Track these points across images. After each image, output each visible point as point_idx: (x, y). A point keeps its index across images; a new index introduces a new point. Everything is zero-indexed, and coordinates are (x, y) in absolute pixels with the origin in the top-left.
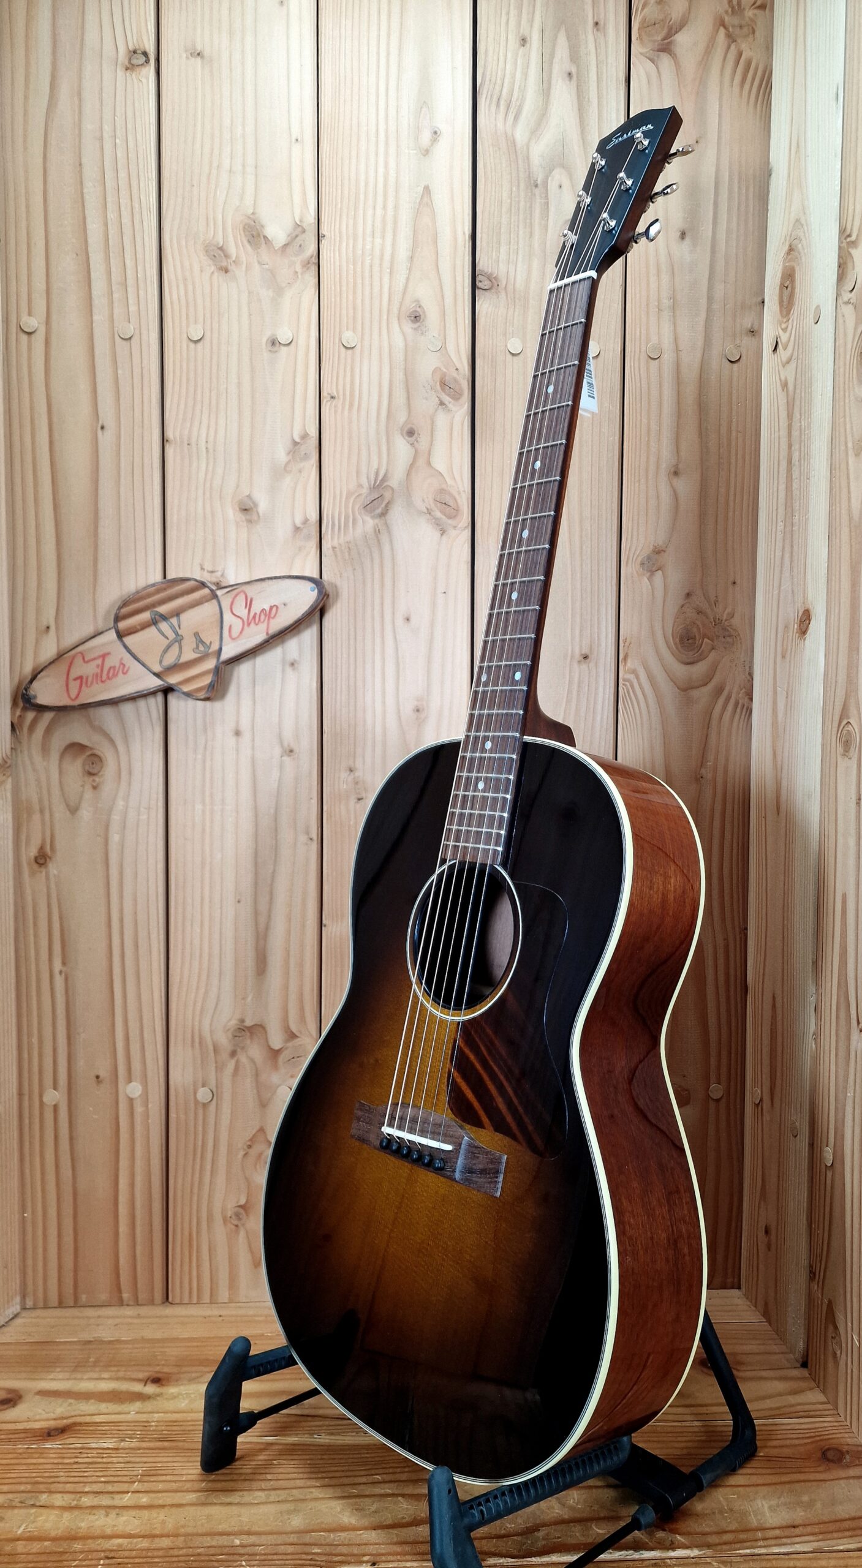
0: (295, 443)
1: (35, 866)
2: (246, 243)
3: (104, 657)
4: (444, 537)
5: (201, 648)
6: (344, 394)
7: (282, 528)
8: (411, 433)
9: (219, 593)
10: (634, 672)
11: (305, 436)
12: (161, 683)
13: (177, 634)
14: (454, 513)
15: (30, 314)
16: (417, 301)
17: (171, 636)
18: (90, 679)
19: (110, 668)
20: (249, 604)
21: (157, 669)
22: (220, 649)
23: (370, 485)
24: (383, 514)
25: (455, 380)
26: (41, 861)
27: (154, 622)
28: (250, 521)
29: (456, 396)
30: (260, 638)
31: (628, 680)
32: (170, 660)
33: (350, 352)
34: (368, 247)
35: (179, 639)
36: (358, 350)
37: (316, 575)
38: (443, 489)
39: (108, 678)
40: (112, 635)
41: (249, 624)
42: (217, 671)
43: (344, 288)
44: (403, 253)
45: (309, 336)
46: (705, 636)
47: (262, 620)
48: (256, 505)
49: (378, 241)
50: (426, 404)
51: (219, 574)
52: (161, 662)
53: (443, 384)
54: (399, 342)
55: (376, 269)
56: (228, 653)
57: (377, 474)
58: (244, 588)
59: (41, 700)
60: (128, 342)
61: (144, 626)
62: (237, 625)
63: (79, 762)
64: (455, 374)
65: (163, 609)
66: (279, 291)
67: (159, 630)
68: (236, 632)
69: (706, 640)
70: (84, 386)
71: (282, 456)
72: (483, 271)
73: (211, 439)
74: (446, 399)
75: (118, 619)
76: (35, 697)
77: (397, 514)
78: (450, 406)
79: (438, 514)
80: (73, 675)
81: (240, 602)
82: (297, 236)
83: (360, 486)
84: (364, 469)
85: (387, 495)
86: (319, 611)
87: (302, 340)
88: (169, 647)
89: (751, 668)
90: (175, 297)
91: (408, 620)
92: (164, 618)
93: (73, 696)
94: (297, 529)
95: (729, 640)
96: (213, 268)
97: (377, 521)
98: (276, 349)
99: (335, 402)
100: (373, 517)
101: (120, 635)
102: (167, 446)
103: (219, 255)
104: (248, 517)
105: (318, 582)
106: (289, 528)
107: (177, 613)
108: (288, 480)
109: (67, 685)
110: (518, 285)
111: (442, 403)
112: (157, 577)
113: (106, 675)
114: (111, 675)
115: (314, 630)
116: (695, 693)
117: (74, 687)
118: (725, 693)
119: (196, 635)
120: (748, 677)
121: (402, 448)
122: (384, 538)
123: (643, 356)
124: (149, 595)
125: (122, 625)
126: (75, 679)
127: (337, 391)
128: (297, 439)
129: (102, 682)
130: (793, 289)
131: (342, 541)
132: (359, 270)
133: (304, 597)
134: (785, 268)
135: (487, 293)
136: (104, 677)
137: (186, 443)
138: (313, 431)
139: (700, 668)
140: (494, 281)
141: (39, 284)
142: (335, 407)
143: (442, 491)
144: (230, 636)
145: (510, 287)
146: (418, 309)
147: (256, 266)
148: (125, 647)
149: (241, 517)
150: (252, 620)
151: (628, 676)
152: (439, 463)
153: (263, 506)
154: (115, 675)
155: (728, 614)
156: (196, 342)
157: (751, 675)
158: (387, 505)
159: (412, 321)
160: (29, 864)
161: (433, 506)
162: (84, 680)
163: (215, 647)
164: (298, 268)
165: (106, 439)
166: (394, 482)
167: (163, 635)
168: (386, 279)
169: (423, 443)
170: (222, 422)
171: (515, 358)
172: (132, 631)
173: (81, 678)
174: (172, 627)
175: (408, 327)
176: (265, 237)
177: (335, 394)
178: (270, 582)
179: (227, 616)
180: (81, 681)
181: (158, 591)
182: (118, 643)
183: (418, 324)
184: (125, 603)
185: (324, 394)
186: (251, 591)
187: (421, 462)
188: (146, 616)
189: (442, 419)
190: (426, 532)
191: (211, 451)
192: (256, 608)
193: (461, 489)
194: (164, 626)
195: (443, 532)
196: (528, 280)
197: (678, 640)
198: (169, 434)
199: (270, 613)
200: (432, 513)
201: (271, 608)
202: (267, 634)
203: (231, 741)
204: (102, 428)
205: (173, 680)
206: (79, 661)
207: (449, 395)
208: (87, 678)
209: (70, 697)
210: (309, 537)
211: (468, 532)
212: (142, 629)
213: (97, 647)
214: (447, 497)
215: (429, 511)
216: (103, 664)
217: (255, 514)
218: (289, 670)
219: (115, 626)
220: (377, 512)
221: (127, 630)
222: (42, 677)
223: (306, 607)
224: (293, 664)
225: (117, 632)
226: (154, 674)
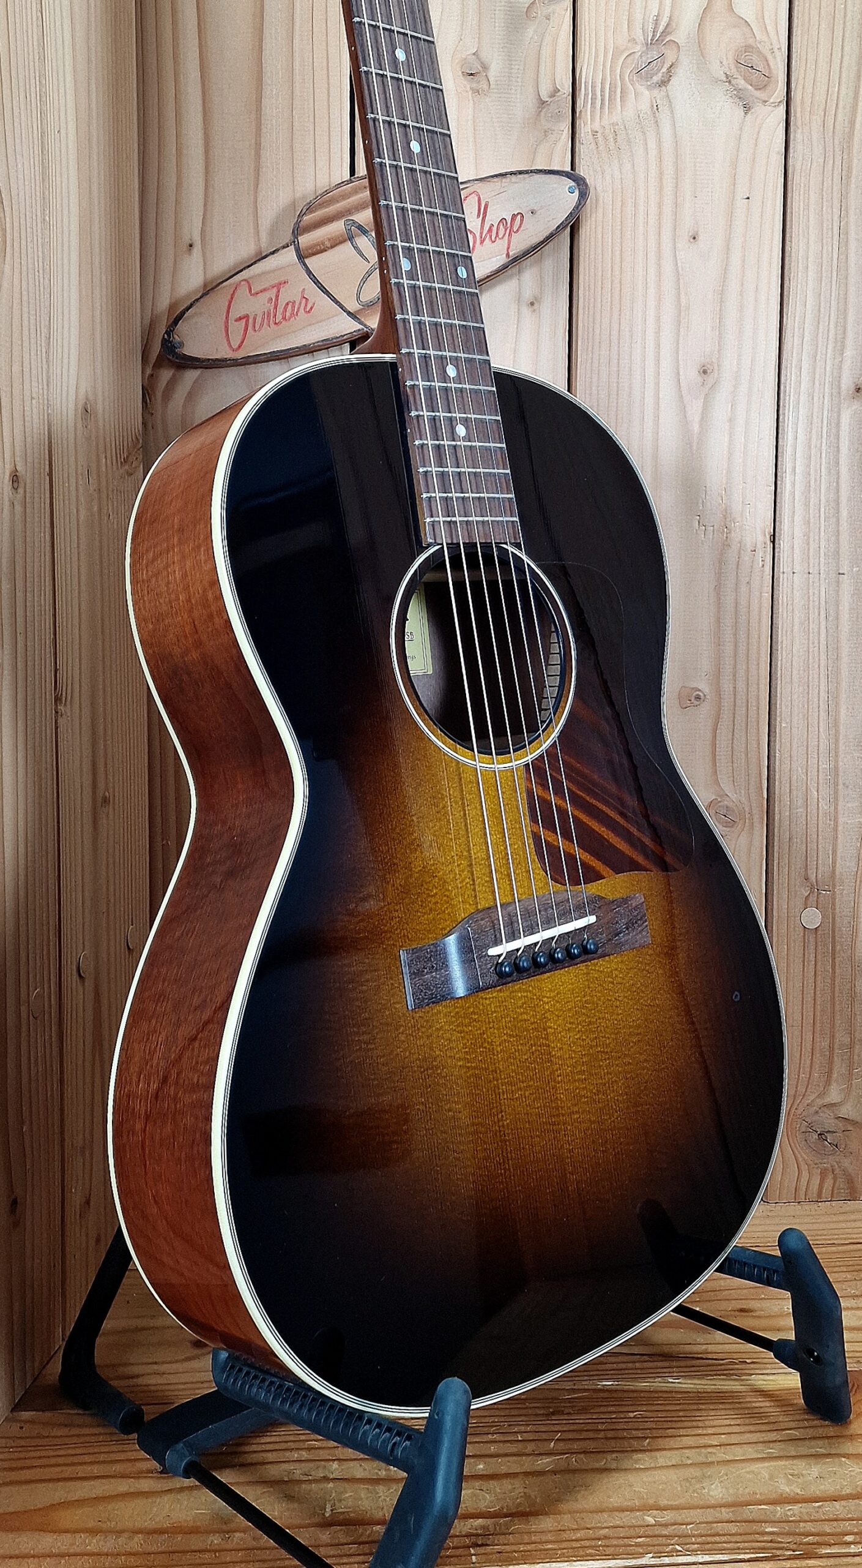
3: (279, 286)
4: (749, 116)
7: (523, 102)
12: (361, 327)
17: (374, 258)
18: (259, 320)
19: (287, 304)
21: (353, 306)
23: (646, 39)
24: (663, 83)
27: (350, 237)
28: (476, 91)
30: (499, 260)
32: (370, 293)
37: (568, 169)
38: (750, 46)
39: (284, 318)
40: (290, 255)
41: (482, 242)
47: (501, 235)
48: (485, 68)
52: (358, 298)
57: (656, 22)
58: (477, 186)
59: (193, 348)
61: (336, 242)
65: (360, 217)
67: (356, 248)
75: (298, 230)
76: (182, 344)
77: (683, 84)
79: (742, 83)
80: (234, 315)
83: (633, 41)
84: (638, 16)
85: (671, 55)
86: (573, 226)
88: (368, 274)
91: (694, 238)
92: (362, 230)
93: (235, 345)
94: (542, 103)
97: (656, 92)
100: (649, 88)
101: (301, 257)
104: (474, 85)
105: (573, 176)
106: (531, 102)
108: (531, 30)
109: (227, 329)
113: (281, 314)
114: (288, 314)
117: (236, 328)
122: (664, 117)
125: (304, 240)
126: (238, 320)
129: (276, 323)
131: (606, 122)
133: (561, 200)
136: (279, 317)
143: (748, 48)
148: (309, 272)
149: (465, 85)
150: (485, 234)
152: (746, 7)
153: (495, 71)
154: (294, 315)
158: (670, 70)
161: (734, 70)
162: (251, 321)
166: (679, 37)
167: (359, 254)
172: (318, 250)
173: (247, 317)
174: (375, 243)
178: (513, 178)
180: (247, 321)
181: (348, 194)
182: (300, 266)
184: (310, 208)
186: (484, 191)
187: (718, 6)
188: (337, 227)
190: (726, 109)
193: (774, 45)
194: (363, 242)
195: (747, 108)
199: (511, 225)
200: (733, 82)
201: (514, 217)
202: (508, 255)
206: (243, 290)
208: (255, 319)
209: (230, 346)
210: (558, 117)
211: (783, 108)
212: (332, 247)
213: (269, 272)
214: (755, 57)
215: (729, 79)
216: (277, 297)
217: (485, 82)
218: (526, 311)
219: (294, 242)
220: (656, 79)
221: (311, 247)
222: (192, 316)
223: (561, 218)
224: (532, 304)
225: (298, 250)
226: (349, 313)
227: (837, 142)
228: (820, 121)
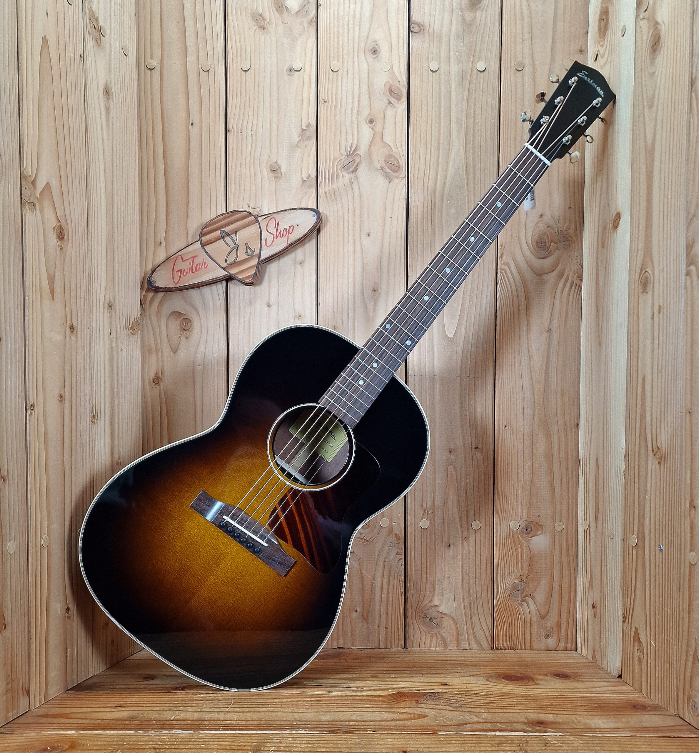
0: (303, 130)
1: (153, 384)
2: (275, 11)
3: (194, 258)
4: (391, 184)
5: (249, 252)
6: (332, 100)
7: (295, 181)
8: (371, 122)
9: (260, 219)
10: (507, 264)
11: (309, 126)
12: (226, 273)
13: (235, 244)
14: (396, 169)
15: (151, 58)
16: (375, 41)
17: (232, 245)
18: (186, 271)
19: (197, 265)
20: (277, 226)
21: (224, 265)
22: (260, 253)
23: (347, 154)
24: (355, 171)
25: (398, 88)
26: (156, 382)
27: (222, 237)
28: (276, 177)
29: (399, 98)
30: (284, 245)
31: (504, 270)
32: (231, 260)
33: (335, 73)
34: (347, 10)
35: (236, 247)
36: (340, 71)
37: (315, 207)
38: (391, 155)
39: (196, 270)
40: (198, 245)
41: (277, 238)
42: (258, 266)
43: (332, 36)
44: (367, 13)
45: (311, 65)
46: (552, 241)
47: (284, 235)
48: (280, 168)
49: (352, 6)
50: (380, 103)
51: (258, 209)
52: (226, 261)
53: (391, 91)
54: (364, 66)
55: (351, 23)
56: (265, 254)
57: (351, 147)
58: (274, 215)
59: (159, 283)
60: (207, 73)
61: (217, 239)
62: (270, 238)
63: (178, 322)
64: (398, 85)
65: (226, 229)
66: (294, 39)
68: (269, 242)
69: (552, 243)
70: (182, 99)
71: (295, 138)
72: (415, 21)
73: (254, 129)
74: (393, 100)
75: (202, 235)
76: (155, 282)
77: (362, 171)
78: (395, 104)
79: (388, 170)
80: (176, 269)
81: (272, 224)
82: (305, 6)
83: (341, 154)
84: (343, 144)
85: (357, 160)
86: (316, 230)
87: (307, 68)
88: (230, 252)
89: (581, 260)
90: (234, 44)
91: (369, 235)
92: (228, 235)
93: (176, 281)
94: (304, 182)
95: (568, 243)
96: (256, 27)
97: (351, 175)
98: (292, 73)
99: (326, 104)
100: (349, 173)
101: (203, 245)
102: (228, 134)
103: (260, 19)
104: (275, 175)
105: (316, 211)
106: (299, 181)
107: (236, 232)
108: (299, 151)
109: (173, 275)
110: (435, 30)
111: (390, 103)
112: (224, 211)
113: (195, 269)
115: (314, 241)
116: (546, 277)
117: (177, 275)
118: (565, 276)
119: (246, 244)
120: (580, 267)
121: (366, 131)
122: (355, 185)
123: (513, 69)
124: (220, 221)
125: (204, 239)
126: (177, 272)
127: (328, 98)
128: (304, 128)
129: (192, 273)
130: (608, 19)
131: (330, 188)
132: (341, 24)
133: (309, 220)
134: (602, 8)
135: (417, 35)
136: (194, 270)
137: (239, 132)
138: (313, 123)
139: (549, 262)
140: (421, 26)
141: (157, 40)
142: (327, 107)
144: (266, 245)
145: (431, 30)
146: (376, 46)
147: (281, 26)
148: (206, 252)
149: (271, 175)
150: (280, 235)
151: (504, 267)
152: (388, 139)
153: (284, 169)
154: (200, 269)
155: (566, 227)
156: (246, 71)
157: (581, 265)
158: (357, 166)
159: (372, 53)
160: (149, 383)
161: (384, 165)
163: (257, 252)
164: (306, 25)
165: (194, 131)
166: (361, 152)
167: (227, 244)
168: (357, 28)
169: (378, 128)
170: (260, 119)
171: (434, 74)
172: (210, 242)
173: (181, 270)
174: (232, 239)
175: (370, 57)
176: (286, 7)
177: (326, 100)
178: (289, 211)
179: (264, 233)
180: (181, 272)
181: (225, 218)
182: (202, 249)
183: (376, 55)
184: (206, 226)
185: (320, 99)
186: (278, 217)
187: (377, 139)
188: (218, 233)
189: (390, 112)
190: (381, 181)
191: (254, 134)
192: (281, 228)
193: (401, 154)
194: (228, 239)
195: (390, 181)
196: (442, 26)
197: (535, 244)
198: (230, 126)
199: (289, 231)
200: (384, 170)
201: (290, 227)
202: (287, 243)
203: (266, 308)
204: (192, 124)
205: (233, 271)
206: (179, 260)
207: (394, 98)
208: (184, 271)
209: (174, 282)
210: (310, 186)
211: (405, 180)
212: (215, 241)
213: (190, 252)
214: (393, 159)
215: (382, 168)
216: (193, 262)
217: (280, 173)
218: (298, 266)
219: (200, 240)
220: (351, 170)
221: (207, 242)
222: (158, 271)
223: (310, 227)
224: (301, 263)
225: (201, 243)
226: (222, 268)
227: (429, 193)
228: (421, 185)
